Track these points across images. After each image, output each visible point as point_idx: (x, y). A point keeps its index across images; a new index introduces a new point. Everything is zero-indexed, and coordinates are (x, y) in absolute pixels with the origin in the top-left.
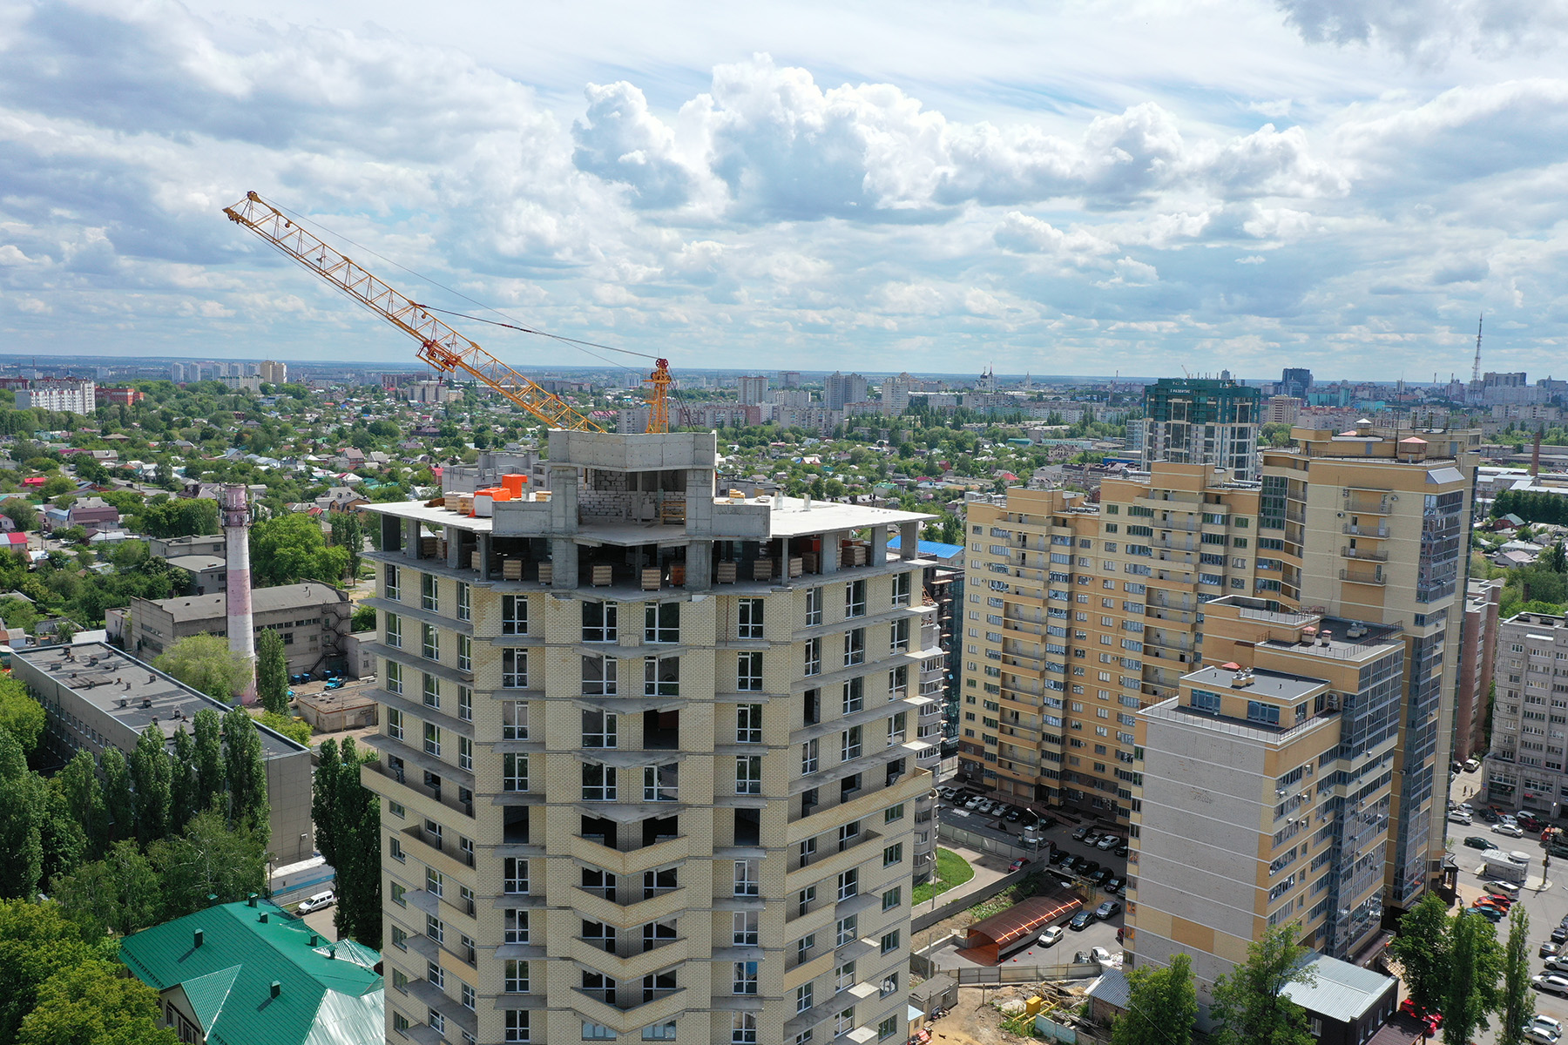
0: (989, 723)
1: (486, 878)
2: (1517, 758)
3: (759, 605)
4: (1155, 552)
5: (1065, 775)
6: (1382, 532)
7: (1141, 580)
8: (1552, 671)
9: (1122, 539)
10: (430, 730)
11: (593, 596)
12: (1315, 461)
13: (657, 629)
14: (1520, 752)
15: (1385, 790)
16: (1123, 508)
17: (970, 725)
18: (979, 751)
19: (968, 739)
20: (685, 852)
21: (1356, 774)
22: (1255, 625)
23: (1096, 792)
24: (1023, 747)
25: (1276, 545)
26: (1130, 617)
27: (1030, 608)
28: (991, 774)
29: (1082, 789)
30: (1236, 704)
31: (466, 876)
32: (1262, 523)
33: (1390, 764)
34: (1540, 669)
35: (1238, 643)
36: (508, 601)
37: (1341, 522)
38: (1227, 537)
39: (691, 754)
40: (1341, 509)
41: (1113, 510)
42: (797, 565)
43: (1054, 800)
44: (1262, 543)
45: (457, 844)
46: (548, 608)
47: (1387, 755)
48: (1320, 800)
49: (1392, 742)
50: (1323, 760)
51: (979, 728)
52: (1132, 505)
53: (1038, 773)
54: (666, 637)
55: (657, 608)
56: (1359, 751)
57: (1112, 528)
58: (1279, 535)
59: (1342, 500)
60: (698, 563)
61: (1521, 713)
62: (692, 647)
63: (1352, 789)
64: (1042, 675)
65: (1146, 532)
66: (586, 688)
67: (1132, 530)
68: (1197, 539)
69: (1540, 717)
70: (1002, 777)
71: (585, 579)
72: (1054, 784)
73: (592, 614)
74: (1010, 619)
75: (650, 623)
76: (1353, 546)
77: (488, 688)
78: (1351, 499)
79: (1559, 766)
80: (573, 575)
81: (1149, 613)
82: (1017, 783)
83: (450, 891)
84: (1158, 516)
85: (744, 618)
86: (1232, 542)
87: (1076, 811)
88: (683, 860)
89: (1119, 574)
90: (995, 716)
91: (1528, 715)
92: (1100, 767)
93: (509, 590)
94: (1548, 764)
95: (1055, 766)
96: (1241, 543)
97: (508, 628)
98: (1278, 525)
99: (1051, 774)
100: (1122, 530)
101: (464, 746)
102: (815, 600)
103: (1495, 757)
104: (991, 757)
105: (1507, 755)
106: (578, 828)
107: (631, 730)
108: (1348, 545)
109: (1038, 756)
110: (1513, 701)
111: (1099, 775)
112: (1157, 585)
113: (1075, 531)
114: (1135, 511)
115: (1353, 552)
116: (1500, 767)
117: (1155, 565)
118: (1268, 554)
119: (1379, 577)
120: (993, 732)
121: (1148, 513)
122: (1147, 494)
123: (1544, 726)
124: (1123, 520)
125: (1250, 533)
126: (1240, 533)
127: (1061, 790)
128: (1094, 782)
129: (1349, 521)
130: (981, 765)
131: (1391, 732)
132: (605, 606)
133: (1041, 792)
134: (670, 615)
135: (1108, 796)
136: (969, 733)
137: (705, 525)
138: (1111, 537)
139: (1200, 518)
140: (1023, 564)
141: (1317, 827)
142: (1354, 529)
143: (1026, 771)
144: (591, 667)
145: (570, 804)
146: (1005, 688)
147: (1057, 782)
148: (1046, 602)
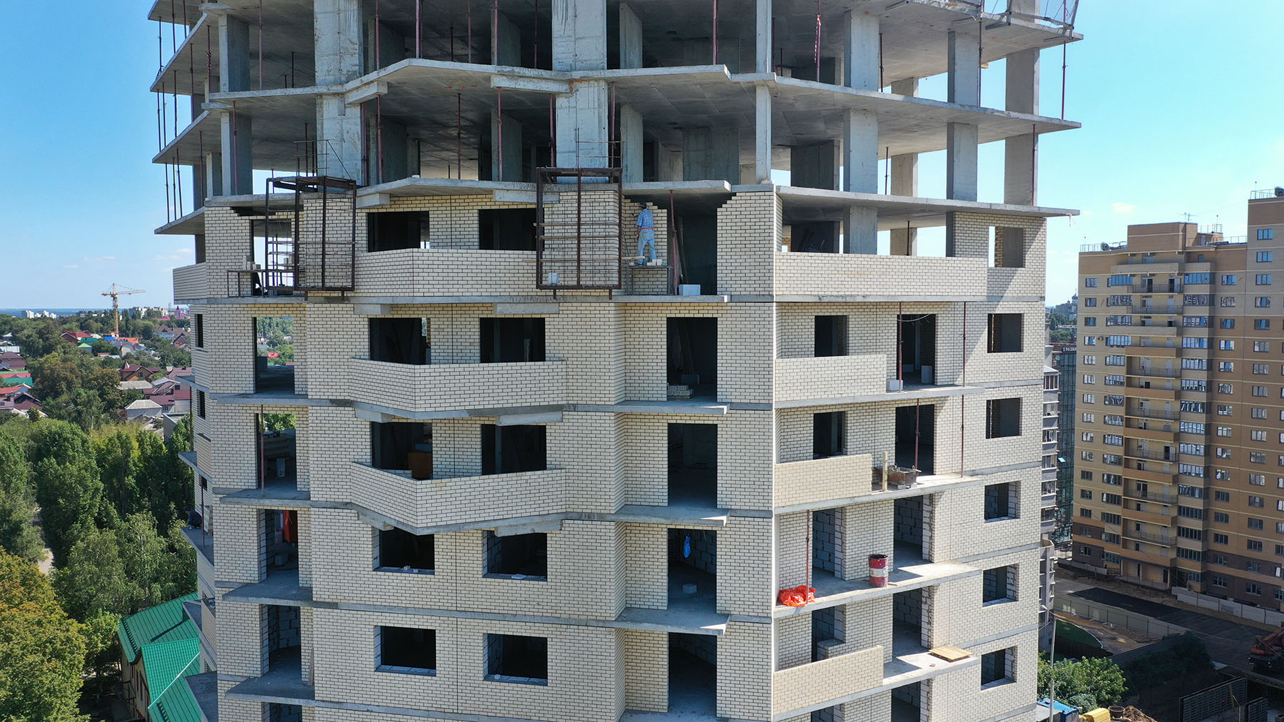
0: (1110, 499)
5: (1206, 556)
18: (1098, 532)
19: (1084, 520)
24: (1155, 527)
27: (1158, 360)
28: (1115, 559)
29: (1232, 572)
41: (1264, 234)
43: (1195, 586)
53: (1172, 554)
70: (1127, 560)
74: (1134, 374)
82: (1146, 566)
89: (1276, 309)
90: (1118, 490)
92: (1255, 545)
95: (1196, 546)
99: (1190, 555)
104: (1113, 539)
109: (1173, 533)
111: (1254, 554)
113: (1215, 265)
120: (1116, 510)
127: (1204, 574)
130: (1101, 549)
133: (1179, 576)
136: (1086, 513)
138: (1262, 269)
143: (1158, 552)
146: (1130, 455)
147: (1199, 564)
148: (1180, 352)
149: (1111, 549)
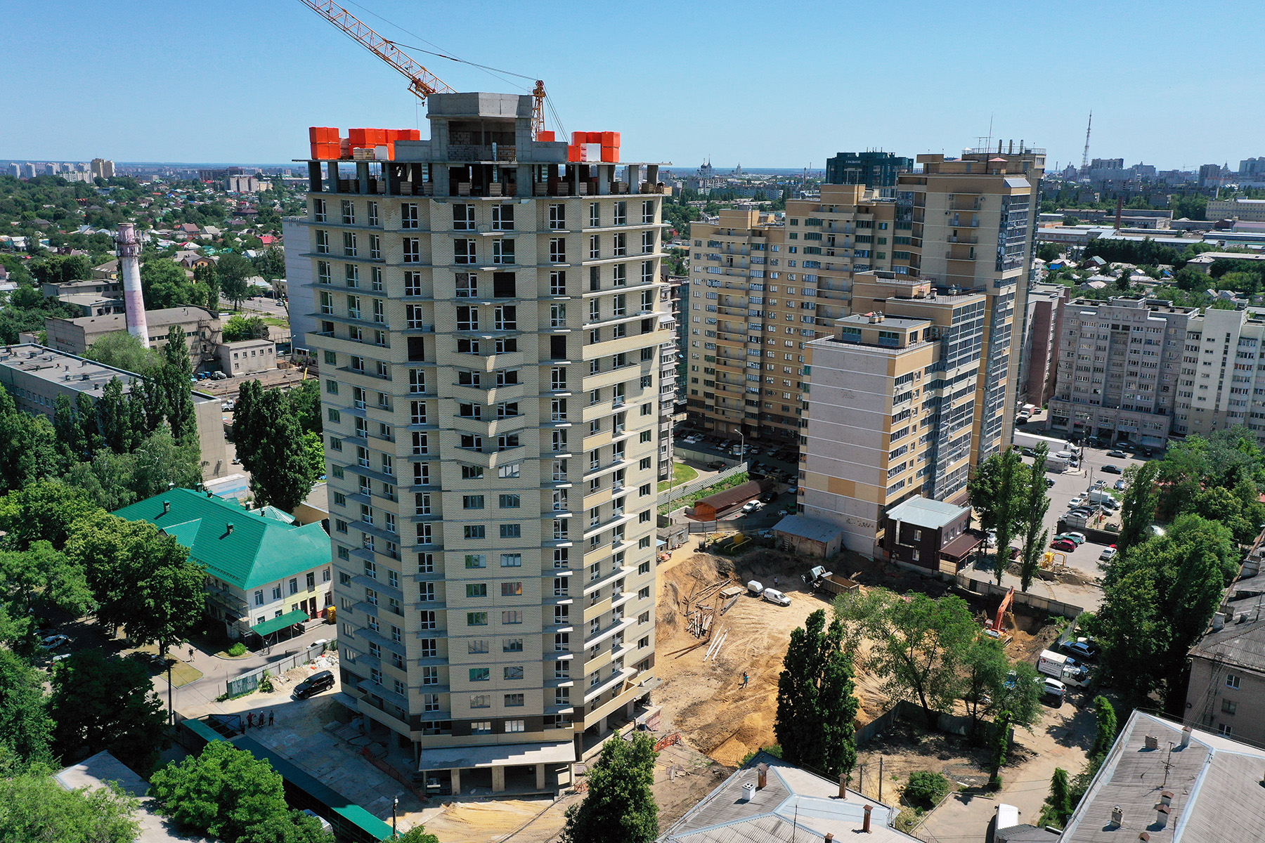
0: (708, 383)
1: (399, 384)
2: (1071, 398)
3: (562, 208)
4: (824, 250)
5: (761, 416)
6: (974, 224)
7: (814, 272)
8: (1096, 336)
9: (801, 243)
10: (352, 302)
11: (459, 201)
12: (931, 177)
13: (500, 221)
14: (1074, 394)
15: (970, 397)
16: (802, 221)
17: (695, 387)
18: (701, 404)
19: (694, 397)
20: (521, 361)
21: (950, 382)
22: (887, 287)
23: (783, 426)
24: (733, 400)
25: (905, 241)
26: (806, 300)
27: (736, 297)
28: (711, 420)
29: (774, 425)
30: (871, 333)
31: (383, 386)
32: (897, 226)
33: (973, 380)
34: (1089, 335)
35: (875, 300)
36: (405, 206)
37: (949, 217)
38: (873, 237)
39: (523, 300)
40: (948, 209)
41: (794, 222)
42: (583, 187)
43: (754, 434)
44: (896, 240)
45: (374, 369)
46: (432, 209)
47: (972, 372)
48: (924, 397)
49: (975, 364)
50: (927, 370)
51: (701, 388)
52: (807, 218)
53: (743, 416)
54: (505, 226)
55: (499, 208)
56: (953, 365)
57: (793, 236)
58: (907, 234)
59: (948, 203)
60: (523, 178)
61: (1074, 367)
62: (522, 232)
63: (946, 392)
64: (746, 345)
65: (817, 237)
66: (458, 260)
67: (809, 236)
68: (852, 239)
69: (1087, 370)
70: (717, 421)
71: (454, 192)
72: (753, 423)
73: (459, 212)
74: (722, 306)
75: (495, 217)
76: (955, 235)
77: (394, 263)
78: (954, 201)
79: (1098, 403)
80: (447, 188)
81: (819, 295)
82: (728, 424)
83: (372, 399)
84: (825, 224)
85: (553, 217)
86: (876, 241)
87: (770, 441)
88: (521, 366)
89: (799, 269)
90: (712, 378)
91: (1079, 369)
92: (785, 408)
93: (405, 200)
94: (1091, 402)
95: (755, 410)
96: (883, 241)
97: (406, 225)
98: (907, 226)
99: (753, 416)
100: (801, 236)
101: (378, 307)
102: (595, 210)
103: (1057, 399)
104: (710, 407)
105: (1066, 397)
106: (456, 348)
107: (486, 286)
108: (952, 233)
109: (743, 403)
110: (1069, 359)
111: (785, 414)
112: (824, 274)
113: (768, 239)
114: (809, 222)
115: (955, 239)
116: (1059, 405)
117: (823, 260)
118: (901, 249)
119: (972, 255)
120: (711, 390)
121: (818, 222)
122: (818, 209)
123: (1090, 375)
124: (802, 229)
125: (888, 234)
126: (882, 234)
127: (759, 427)
128: (780, 419)
129: (952, 216)
130: (703, 414)
131: (975, 357)
132: (467, 207)
133: (745, 428)
134: (508, 211)
135: (791, 428)
136: (695, 392)
137: (528, 155)
138: (793, 243)
139: (854, 225)
140: (731, 266)
141: (924, 414)
142: (956, 223)
143: (734, 415)
144: (460, 246)
145: (450, 333)
146: (720, 357)
147: (756, 421)
148: (747, 292)
149: (709, 414)
